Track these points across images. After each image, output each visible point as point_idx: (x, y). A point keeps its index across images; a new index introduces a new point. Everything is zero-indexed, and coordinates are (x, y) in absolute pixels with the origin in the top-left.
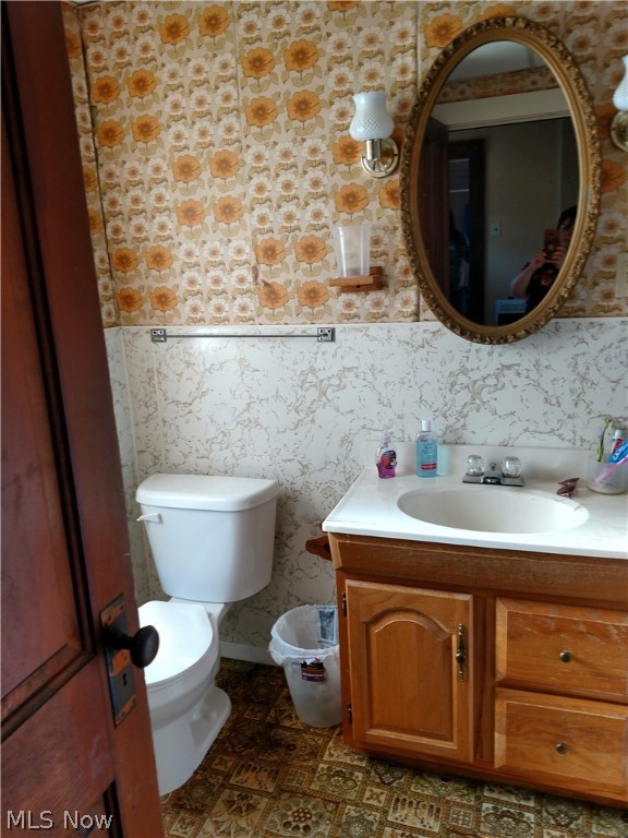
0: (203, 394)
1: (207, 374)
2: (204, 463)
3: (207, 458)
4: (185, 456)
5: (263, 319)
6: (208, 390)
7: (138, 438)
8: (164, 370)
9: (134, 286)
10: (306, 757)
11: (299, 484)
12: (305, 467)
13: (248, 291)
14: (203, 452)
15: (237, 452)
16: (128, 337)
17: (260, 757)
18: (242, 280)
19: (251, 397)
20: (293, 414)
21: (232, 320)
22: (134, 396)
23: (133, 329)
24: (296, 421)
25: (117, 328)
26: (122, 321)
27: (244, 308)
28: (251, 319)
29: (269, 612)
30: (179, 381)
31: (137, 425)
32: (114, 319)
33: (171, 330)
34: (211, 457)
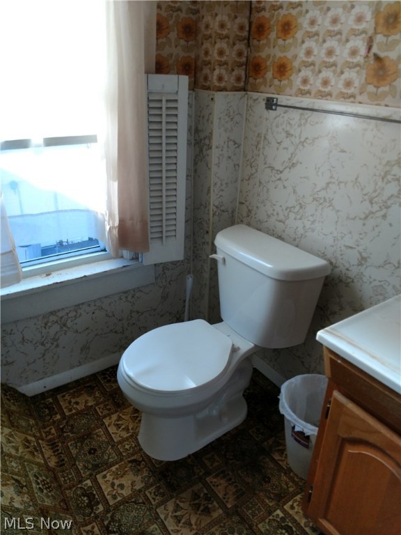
0: (294, 165)
1: (300, 147)
2: (280, 226)
3: (284, 223)
4: (269, 216)
5: (364, 98)
6: (297, 163)
7: (241, 192)
8: (270, 137)
9: (263, 55)
10: (272, 496)
11: (354, 272)
12: (364, 259)
13: (358, 65)
14: (281, 217)
15: (308, 225)
16: (251, 102)
17: (240, 472)
18: (354, 53)
19: (331, 177)
20: (367, 203)
21: (334, 94)
22: (245, 156)
23: (255, 95)
24: (367, 212)
25: (243, 93)
26: (249, 87)
27: (348, 84)
28: (353, 96)
29: (303, 362)
30: (278, 149)
31: (242, 180)
32: (242, 84)
33: (282, 99)
34: (287, 222)
